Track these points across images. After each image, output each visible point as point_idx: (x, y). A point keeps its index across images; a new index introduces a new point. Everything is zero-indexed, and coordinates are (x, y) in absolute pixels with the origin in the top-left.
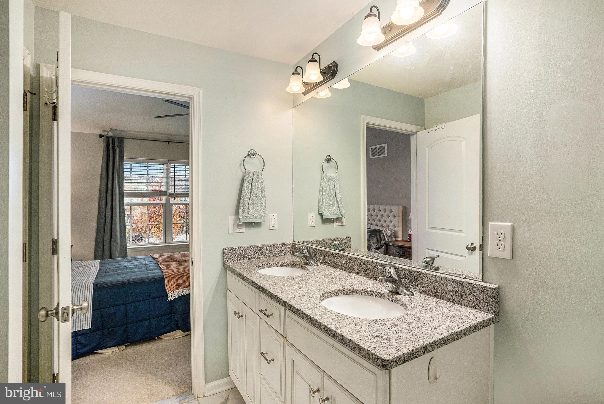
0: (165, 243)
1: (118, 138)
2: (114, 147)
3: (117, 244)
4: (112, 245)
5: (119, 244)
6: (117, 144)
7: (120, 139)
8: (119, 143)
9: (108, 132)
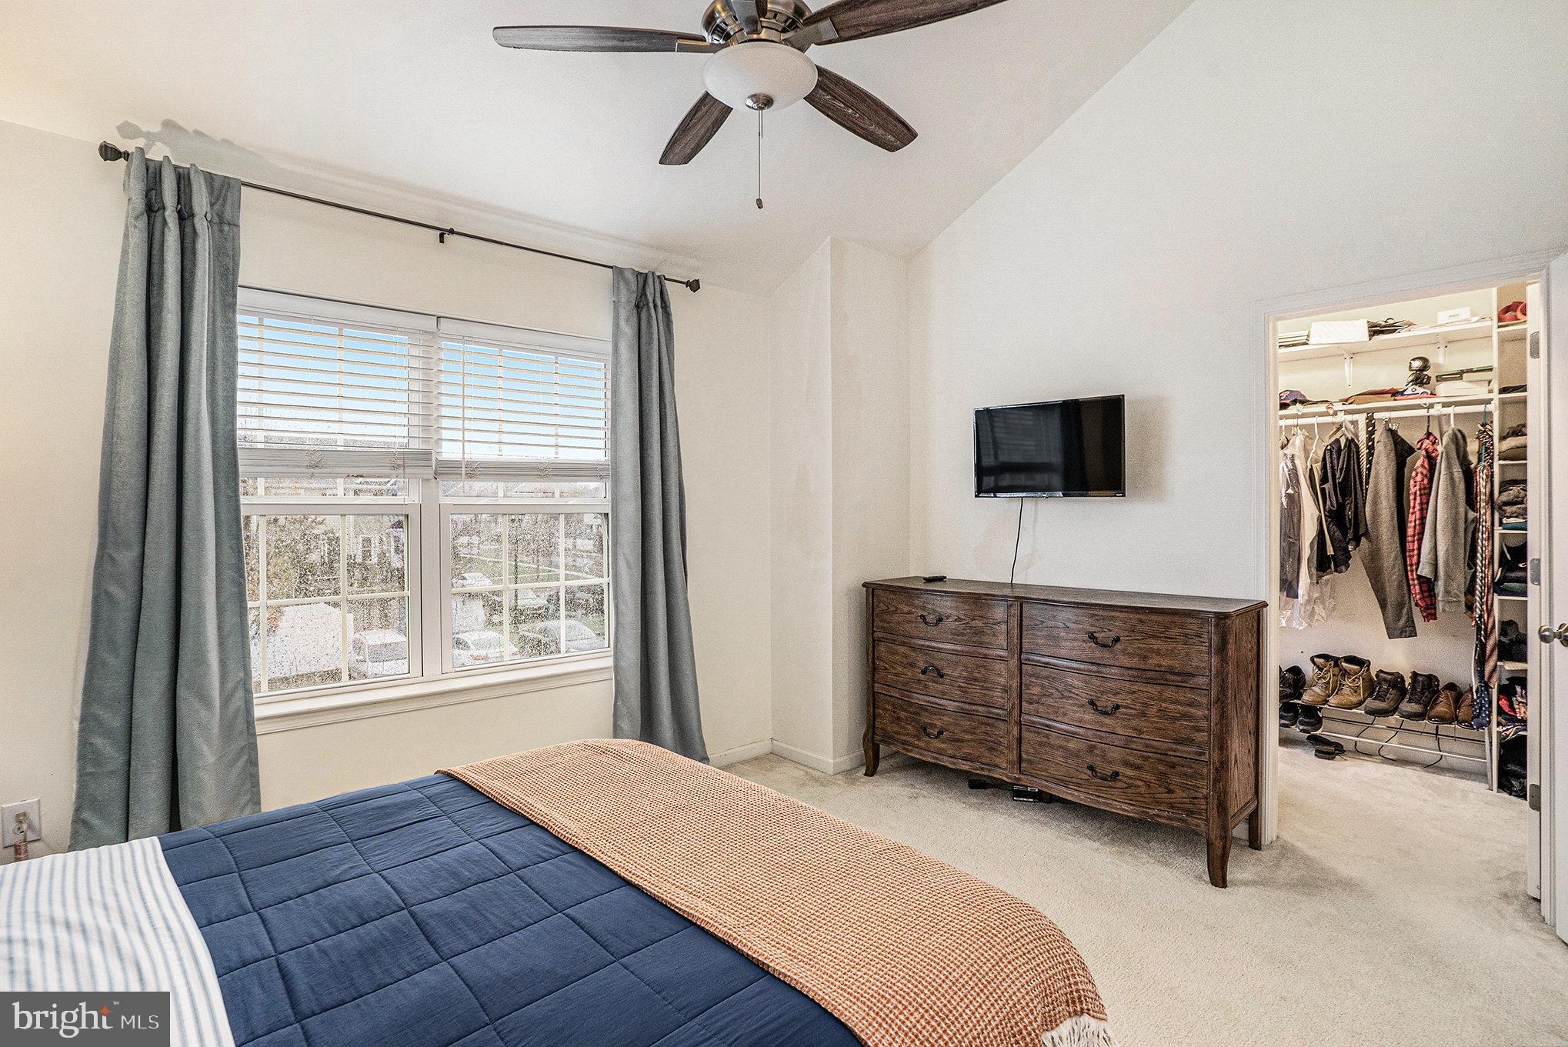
0: (422, 679)
1: (210, 178)
2: (185, 216)
3: (204, 699)
4: (182, 707)
5: (217, 703)
6: (201, 202)
7: (217, 184)
8: (212, 205)
9: (151, 137)
